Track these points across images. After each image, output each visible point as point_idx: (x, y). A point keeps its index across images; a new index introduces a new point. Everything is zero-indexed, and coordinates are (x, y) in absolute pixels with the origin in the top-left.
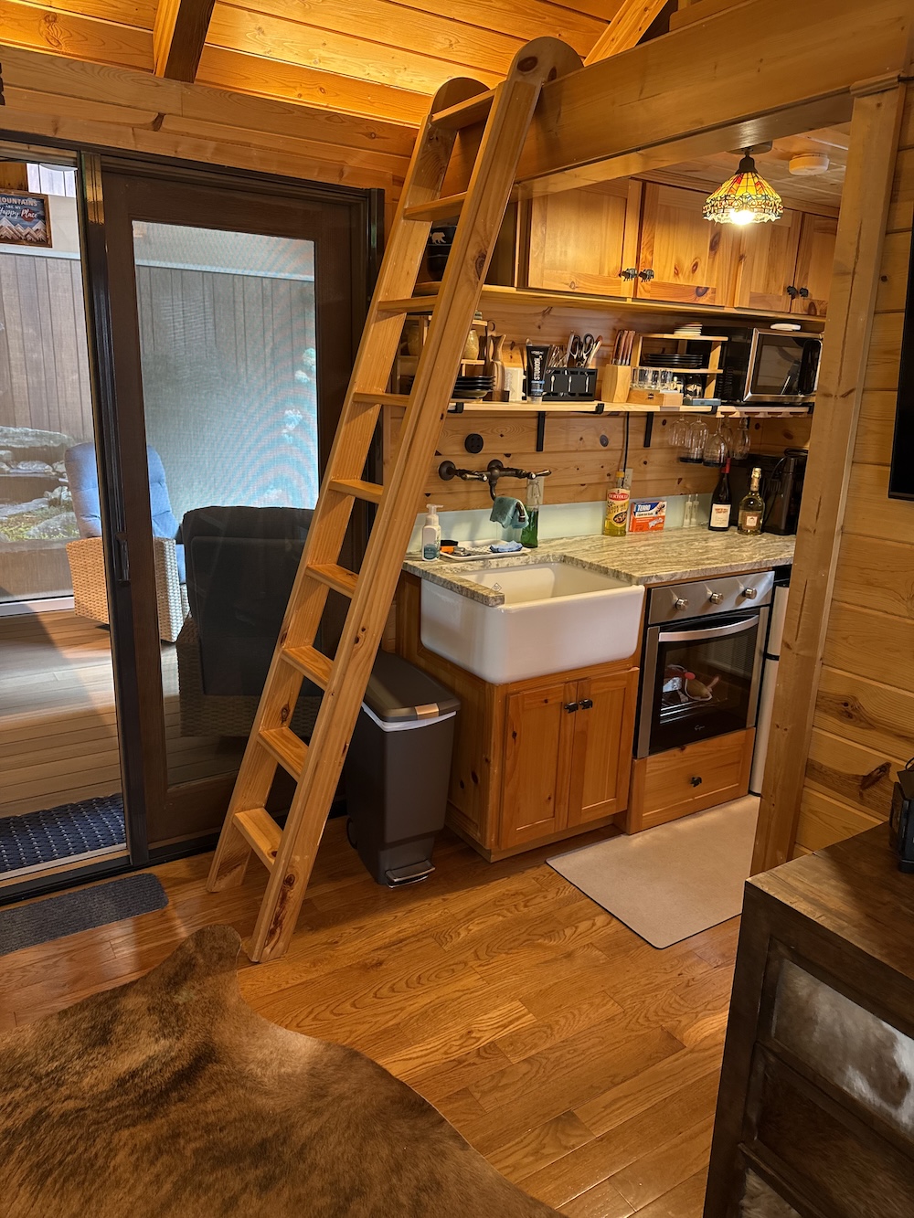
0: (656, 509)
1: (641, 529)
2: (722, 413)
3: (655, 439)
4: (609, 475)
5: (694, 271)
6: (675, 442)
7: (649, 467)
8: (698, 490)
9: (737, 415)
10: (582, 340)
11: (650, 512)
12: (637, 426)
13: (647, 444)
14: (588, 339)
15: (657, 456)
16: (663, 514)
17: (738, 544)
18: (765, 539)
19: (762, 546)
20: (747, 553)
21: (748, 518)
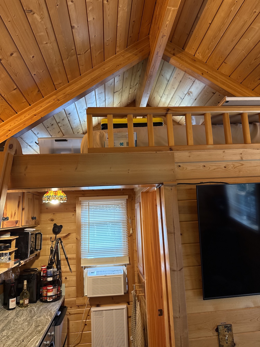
2: (21, 264)
5: (15, 215)
9: (24, 263)
17: (31, 314)
18: (34, 307)
19: (39, 311)
20: (42, 317)
21: (26, 301)
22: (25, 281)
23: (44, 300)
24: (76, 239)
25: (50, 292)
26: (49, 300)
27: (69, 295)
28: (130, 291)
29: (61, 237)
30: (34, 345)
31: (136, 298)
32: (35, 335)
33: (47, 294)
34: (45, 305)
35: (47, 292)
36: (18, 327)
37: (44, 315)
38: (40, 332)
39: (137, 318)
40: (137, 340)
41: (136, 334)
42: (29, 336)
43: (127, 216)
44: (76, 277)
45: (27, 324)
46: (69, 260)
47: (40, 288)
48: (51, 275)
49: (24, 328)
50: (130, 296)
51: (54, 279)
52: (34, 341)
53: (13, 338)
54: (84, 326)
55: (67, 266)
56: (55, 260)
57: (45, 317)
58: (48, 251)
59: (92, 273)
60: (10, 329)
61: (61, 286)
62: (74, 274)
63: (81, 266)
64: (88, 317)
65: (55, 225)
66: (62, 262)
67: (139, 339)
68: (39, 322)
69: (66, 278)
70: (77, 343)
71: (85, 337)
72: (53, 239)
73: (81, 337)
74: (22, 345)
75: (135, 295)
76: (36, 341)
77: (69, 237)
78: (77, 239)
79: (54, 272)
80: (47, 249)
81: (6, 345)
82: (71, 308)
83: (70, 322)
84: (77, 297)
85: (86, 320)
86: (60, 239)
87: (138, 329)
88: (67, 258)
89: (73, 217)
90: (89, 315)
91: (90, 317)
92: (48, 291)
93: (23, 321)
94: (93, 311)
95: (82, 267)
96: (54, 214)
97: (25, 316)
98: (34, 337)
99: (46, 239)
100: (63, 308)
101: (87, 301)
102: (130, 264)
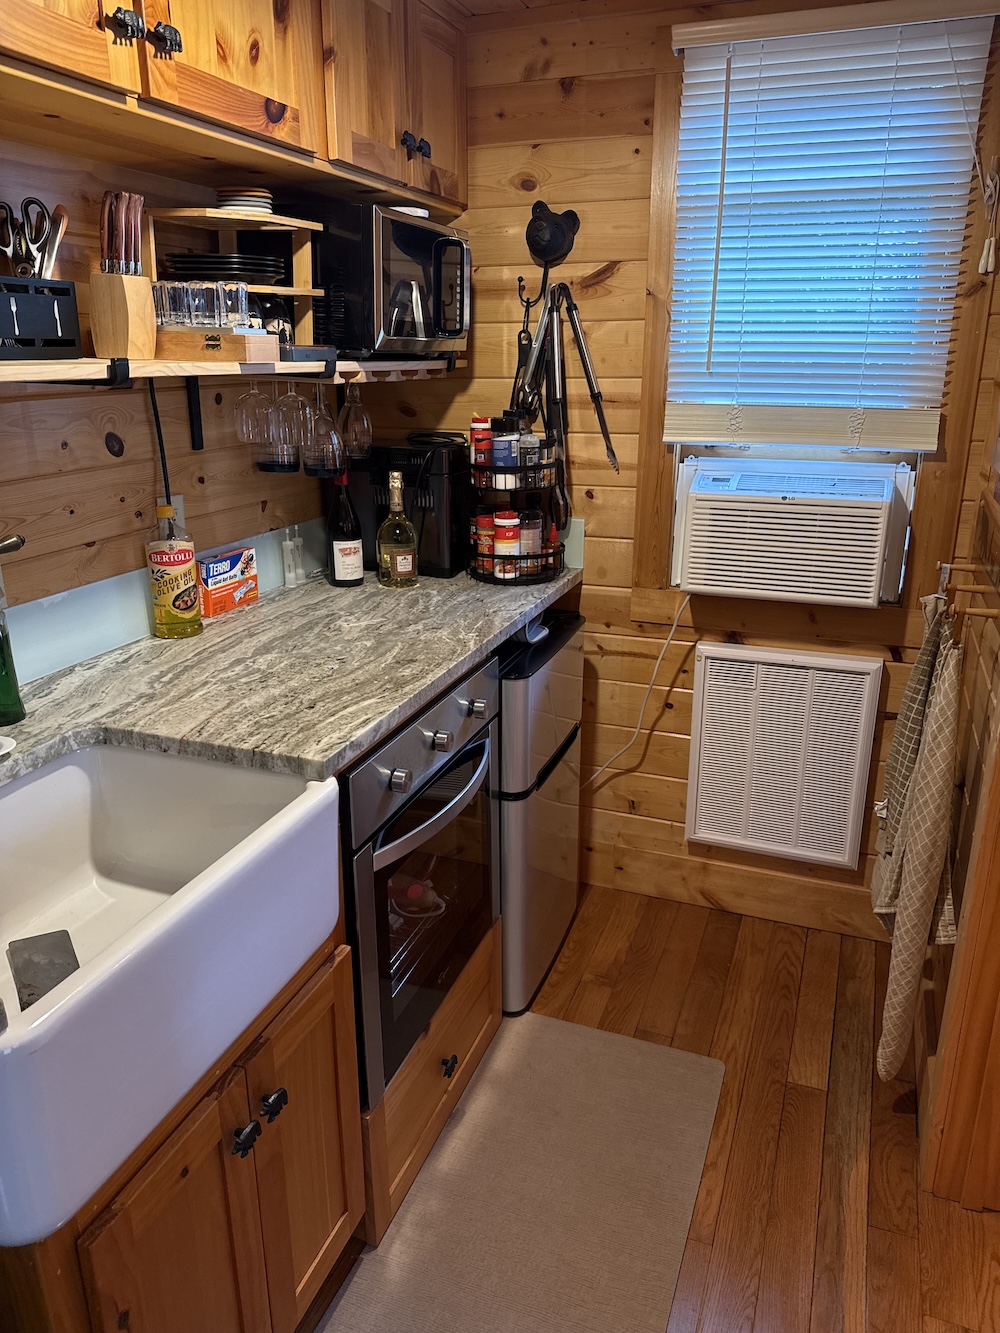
0: (240, 566)
1: (223, 609)
2: (342, 374)
3: (209, 432)
4: (139, 514)
5: (254, 59)
6: (247, 432)
7: (209, 488)
8: (295, 518)
9: (361, 378)
10: (18, 215)
11: (232, 573)
12: (173, 406)
13: (197, 443)
14: (34, 210)
15: (219, 465)
16: (253, 572)
17: (408, 612)
18: (435, 592)
19: (446, 608)
20: (444, 633)
21: (399, 558)
22: (396, 474)
23: (481, 572)
24: (645, 292)
25: (508, 538)
26: (500, 575)
27: (602, 572)
28: (914, 594)
29: (572, 283)
30: (342, 734)
31: (946, 631)
32: (374, 693)
33: (492, 548)
34: (484, 590)
35: (493, 541)
36: (328, 651)
37: (455, 625)
38: (400, 684)
39: (930, 727)
40: (905, 827)
41: (911, 800)
42: (349, 693)
43: (978, 151)
44: (637, 491)
45: (368, 645)
46: (608, 408)
47: (470, 521)
48: (510, 464)
49: (350, 658)
50: (913, 619)
51: (524, 482)
52: (354, 715)
53: (283, 687)
54: (660, 709)
55: (598, 438)
56: (540, 400)
57: (455, 632)
58: (509, 354)
59: (714, 480)
60: (294, 652)
61: (563, 526)
62: (629, 477)
63: (666, 439)
64: (682, 676)
65: (539, 207)
66: (574, 415)
67: (918, 827)
68: (421, 646)
69: (590, 494)
70: (625, 764)
71: (661, 751)
72: (532, 290)
73: (644, 747)
74: (298, 720)
75: (940, 611)
76: (365, 717)
77: (612, 282)
78: (654, 296)
79: (525, 452)
80: (505, 344)
81: (236, 706)
82: (608, 625)
83: (601, 681)
84: (637, 585)
85: (672, 686)
86: (563, 289)
87: (924, 777)
88: (596, 397)
89: (635, 164)
90: (685, 671)
91: (692, 681)
92: (499, 533)
93: (361, 631)
94: (707, 658)
95: (670, 447)
96: (535, 146)
97: (383, 616)
98: (364, 700)
99: (498, 291)
100: (562, 618)
101: (681, 611)
102: (939, 456)
